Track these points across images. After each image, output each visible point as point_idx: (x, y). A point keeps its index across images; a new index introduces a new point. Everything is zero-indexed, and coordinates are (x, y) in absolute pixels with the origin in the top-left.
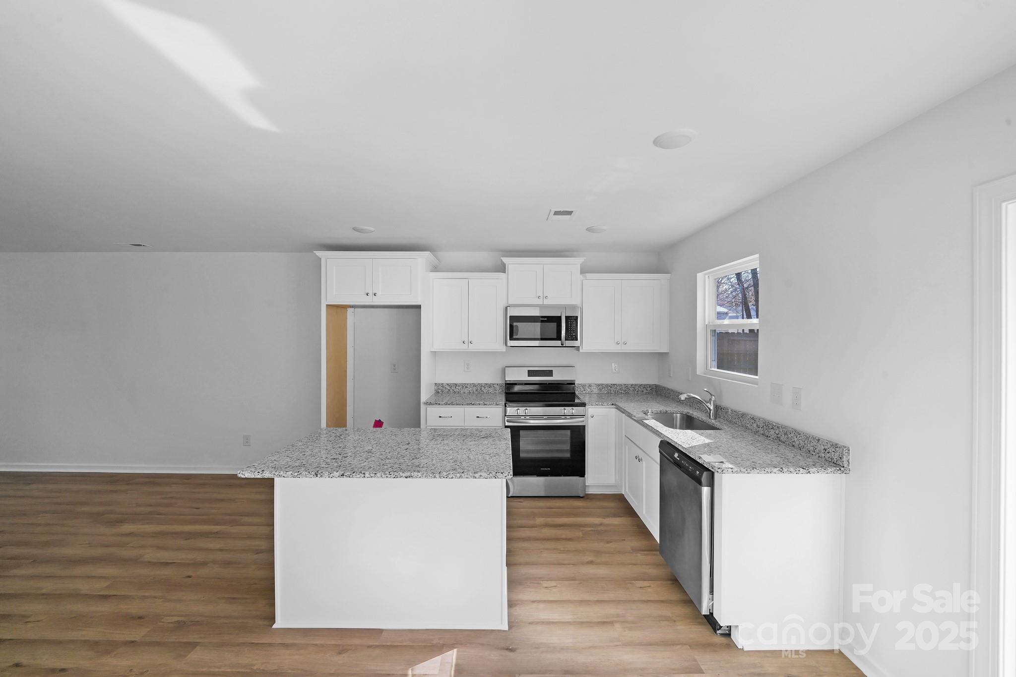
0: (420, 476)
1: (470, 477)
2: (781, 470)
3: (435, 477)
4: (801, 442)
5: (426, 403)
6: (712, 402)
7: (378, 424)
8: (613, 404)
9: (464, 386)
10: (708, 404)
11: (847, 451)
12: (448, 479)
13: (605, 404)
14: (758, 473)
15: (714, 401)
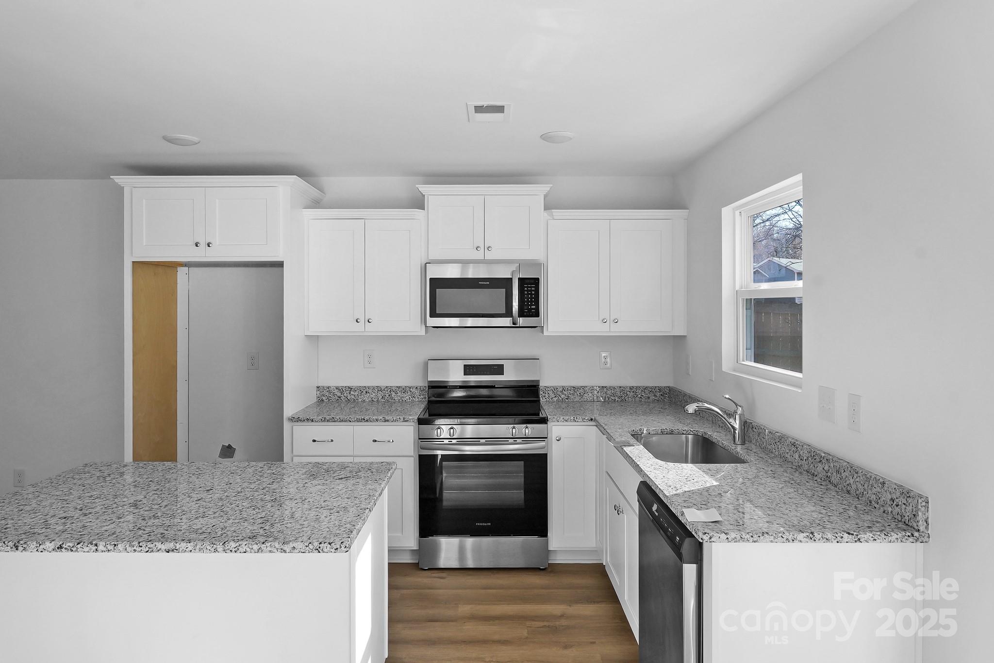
0: (190, 548)
1: (275, 550)
2: (812, 537)
3: (216, 550)
4: (859, 485)
5: (292, 419)
6: (737, 417)
7: (228, 451)
8: (592, 419)
9: (364, 390)
10: (732, 420)
11: (924, 504)
12: (238, 554)
13: (580, 419)
14: (772, 541)
15: (740, 416)
